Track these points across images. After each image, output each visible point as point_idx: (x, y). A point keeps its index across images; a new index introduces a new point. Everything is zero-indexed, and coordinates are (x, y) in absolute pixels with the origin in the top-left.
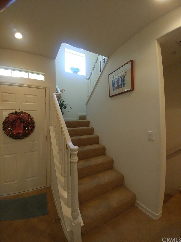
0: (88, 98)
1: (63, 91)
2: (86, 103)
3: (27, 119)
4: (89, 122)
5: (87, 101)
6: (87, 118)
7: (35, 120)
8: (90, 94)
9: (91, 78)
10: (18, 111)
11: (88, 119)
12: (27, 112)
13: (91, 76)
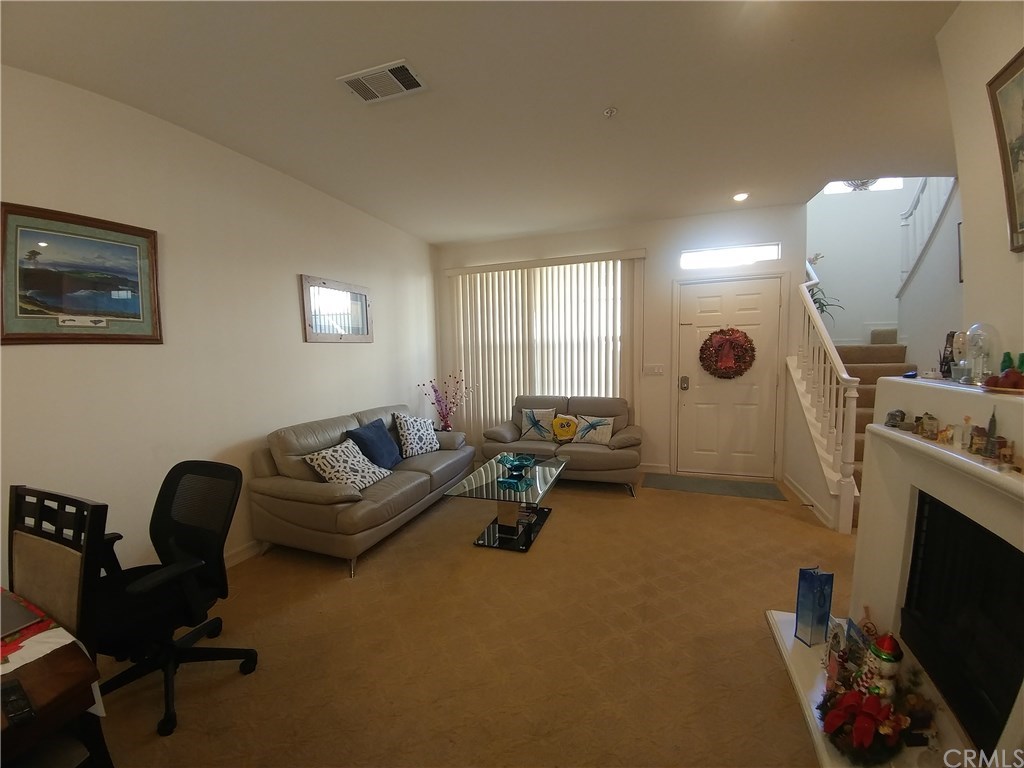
0: (905, 276)
1: (817, 259)
2: (896, 292)
3: (743, 342)
4: (903, 350)
5: (900, 284)
6: (900, 336)
7: (755, 344)
8: (912, 263)
9: (917, 213)
10: (725, 329)
11: (902, 340)
12: (740, 328)
13: (915, 208)
